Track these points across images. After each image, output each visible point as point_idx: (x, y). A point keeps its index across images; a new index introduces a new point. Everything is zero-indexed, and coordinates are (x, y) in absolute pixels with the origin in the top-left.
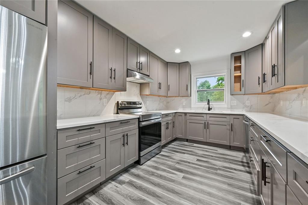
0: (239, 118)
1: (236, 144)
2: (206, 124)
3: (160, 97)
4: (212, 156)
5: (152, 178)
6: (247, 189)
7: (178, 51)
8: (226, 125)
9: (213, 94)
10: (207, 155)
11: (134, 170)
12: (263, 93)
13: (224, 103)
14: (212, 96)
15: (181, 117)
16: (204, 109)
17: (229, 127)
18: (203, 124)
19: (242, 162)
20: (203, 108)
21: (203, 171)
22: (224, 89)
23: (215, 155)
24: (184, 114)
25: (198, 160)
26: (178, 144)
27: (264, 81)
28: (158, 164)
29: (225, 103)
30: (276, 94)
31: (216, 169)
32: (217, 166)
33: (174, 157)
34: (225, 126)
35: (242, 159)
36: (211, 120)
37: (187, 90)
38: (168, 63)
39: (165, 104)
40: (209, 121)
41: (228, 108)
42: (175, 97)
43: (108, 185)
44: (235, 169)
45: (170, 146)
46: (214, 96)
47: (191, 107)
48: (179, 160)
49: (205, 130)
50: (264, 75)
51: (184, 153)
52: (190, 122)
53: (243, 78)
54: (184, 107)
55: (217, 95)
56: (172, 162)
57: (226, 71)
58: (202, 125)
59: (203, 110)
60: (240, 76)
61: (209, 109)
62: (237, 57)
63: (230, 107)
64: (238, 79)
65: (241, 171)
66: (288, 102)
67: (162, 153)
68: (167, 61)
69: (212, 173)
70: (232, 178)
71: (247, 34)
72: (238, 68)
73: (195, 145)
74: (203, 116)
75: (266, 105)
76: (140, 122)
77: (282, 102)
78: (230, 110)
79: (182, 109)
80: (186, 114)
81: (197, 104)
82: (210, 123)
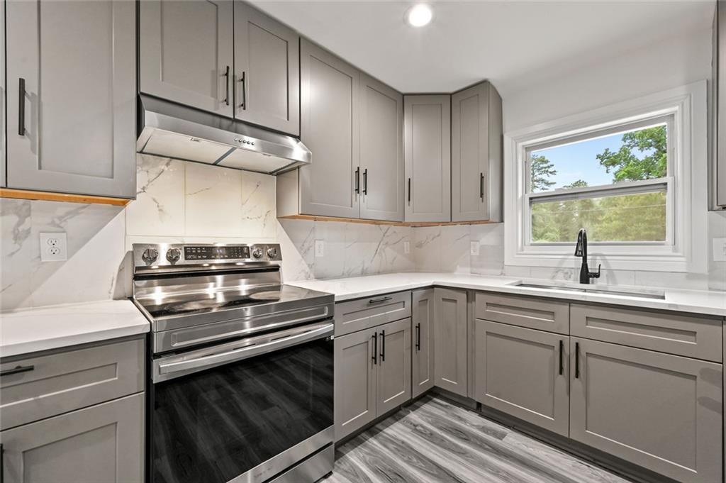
2: (569, 350)
3: (383, 227)
8: (694, 378)
9: (600, 219)
13: (666, 249)
14: (599, 222)
15: (453, 304)
16: (560, 274)
17: (718, 392)
18: (553, 347)
20: (558, 270)
22: (666, 184)
24: (465, 295)
29: (675, 250)
34: (691, 382)
36: (594, 339)
37: (482, 195)
38: (405, 97)
40: (583, 343)
46: (605, 224)
47: (500, 262)
49: (561, 381)
52: (487, 333)
55: (615, 219)
58: (550, 352)
59: (553, 277)
61: (587, 277)
63: (704, 268)
68: (403, 90)
74: (552, 313)
78: (705, 284)
79: (468, 269)
80: (470, 293)
81: (528, 250)
82: (586, 347)
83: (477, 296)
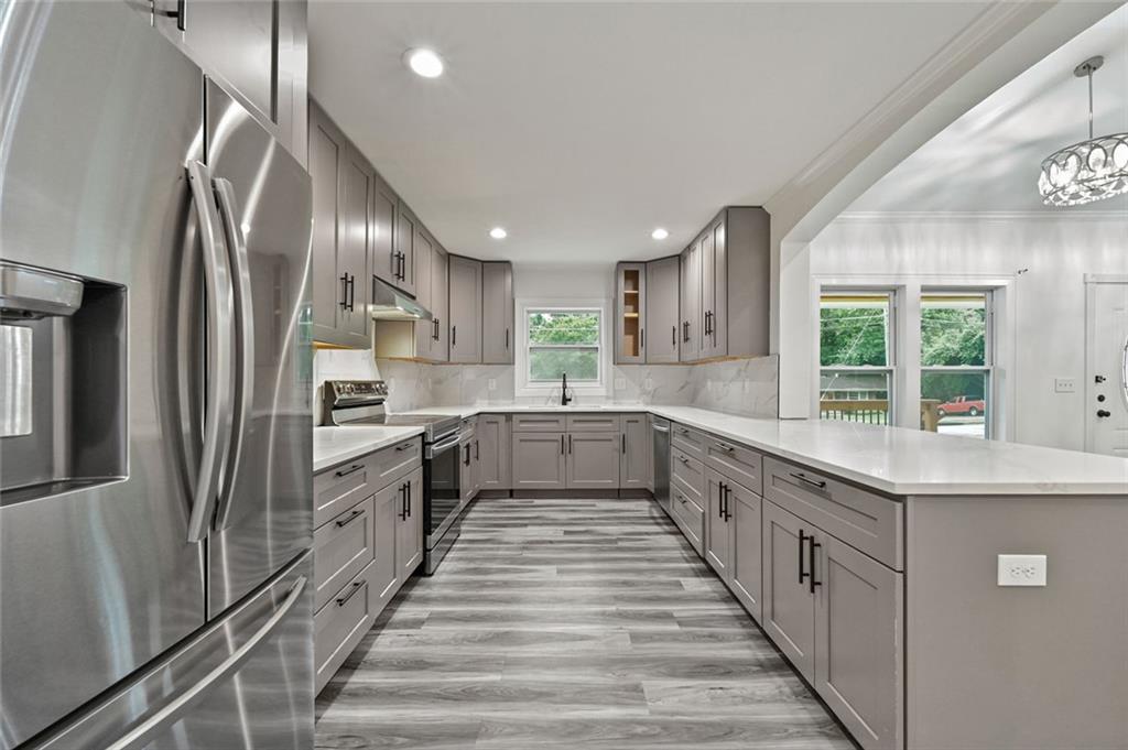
0: (637, 422)
1: (632, 483)
2: (566, 440)
3: (420, 365)
4: (591, 519)
5: (485, 592)
6: (678, 558)
7: (498, 233)
8: (610, 440)
10: (580, 519)
11: (417, 592)
12: (681, 362)
13: (598, 384)
15: (495, 425)
16: (552, 400)
17: (617, 444)
18: (557, 441)
19: (653, 518)
20: (548, 398)
21: (591, 550)
22: (597, 348)
23: (596, 516)
24: (504, 417)
25: (566, 533)
26: (492, 507)
27: (686, 339)
28: (478, 562)
29: (601, 383)
30: (699, 366)
31: (616, 541)
32: (612, 535)
33: (506, 539)
34: (609, 442)
35: (650, 512)
36: (577, 429)
37: (507, 344)
38: (451, 256)
39: (430, 387)
40: (572, 434)
41: (608, 398)
42: (464, 364)
43: (379, 639)
44: (647, 534)
45: (471, 515)
47: (512, 396)
48: (523, 543)
49: (562, 457)
50: (686, 325)
51: (526, 525)
52: (521, 441)
53: (641, 326)
54: (491, 397)
56: (508, 549)
57: (604, 301)
58: (555, 444)
60: (636, 320)
61: (565, 401)
62: (631, 272)
63: (611, 394)
64: (632, 325)
65: (657, 533)
66: (721, 384)
67: (462, 537)
68: (450, 251)
69: (611, 550)
70: (649, 549)
71: (660, 234)
72: (632, 300)
73: (537, 502)
74: (558, 421)
75: (682, 388)
76: (427, 447)
77: (709, 383)
78: (612, 401)
79: (487, 401)
80: (509, 416)
81: (529, 385)
82: (574, 436)
83: (514, 416)
